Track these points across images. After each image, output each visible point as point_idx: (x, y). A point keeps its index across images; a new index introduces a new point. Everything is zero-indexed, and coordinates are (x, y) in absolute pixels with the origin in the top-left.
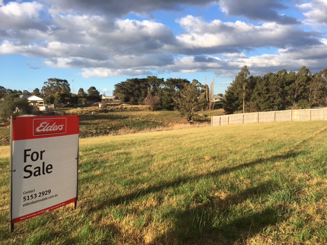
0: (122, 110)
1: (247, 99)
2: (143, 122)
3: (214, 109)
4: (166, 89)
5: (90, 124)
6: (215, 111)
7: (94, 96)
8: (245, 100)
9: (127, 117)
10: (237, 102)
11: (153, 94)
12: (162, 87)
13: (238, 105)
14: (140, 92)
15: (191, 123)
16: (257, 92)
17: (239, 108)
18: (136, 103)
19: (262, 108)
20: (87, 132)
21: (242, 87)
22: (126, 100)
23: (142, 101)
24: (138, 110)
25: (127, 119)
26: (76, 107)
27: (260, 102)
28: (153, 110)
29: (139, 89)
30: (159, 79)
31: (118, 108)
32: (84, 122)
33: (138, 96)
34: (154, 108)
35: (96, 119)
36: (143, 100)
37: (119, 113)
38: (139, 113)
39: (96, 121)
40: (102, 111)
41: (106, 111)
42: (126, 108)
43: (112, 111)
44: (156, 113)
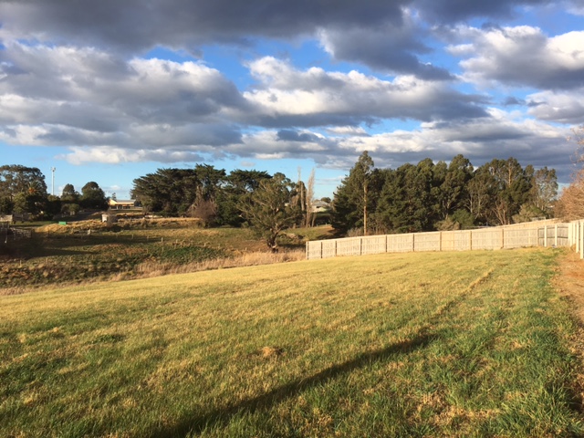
0: (147, 226)
1: (371, 209)
2: (187, 249)
3: (315, 225)
4: (229, 190)
5: (83, 253)
6: (316, 228)
7: (94, 200)
8: (367, 209)
9: (156, 240)
10: (353, 213)
11: (206, 197)
12: (223, 186)
13: (355, 219)
14: (182, 193)
15: (274, 250)
16: (386, 197)
17: (357, 223)
18: (173, 213)
19: (395, 224)
20: (76, 270)
21: (361, 188)
22: (156, 209)
23: (186, 210)
24: (178, 226)
25: (156, 244)
26: (57, 221)
27: (391, 213)
28: (206, 227)
29: (180, 189)
30: (217, 172)
31: (140, 223)
32: (71, 249)
33: (178, 200)
34: (207, 223)
35: (95, 244)
36: (188, 207)
37: (140, 233)
38: (180, 231)
39: (96, 247)
40: (108, 229)
41: (117, 228)
42: (154, 223)
43: (127, 227)
44: (211, 232)
